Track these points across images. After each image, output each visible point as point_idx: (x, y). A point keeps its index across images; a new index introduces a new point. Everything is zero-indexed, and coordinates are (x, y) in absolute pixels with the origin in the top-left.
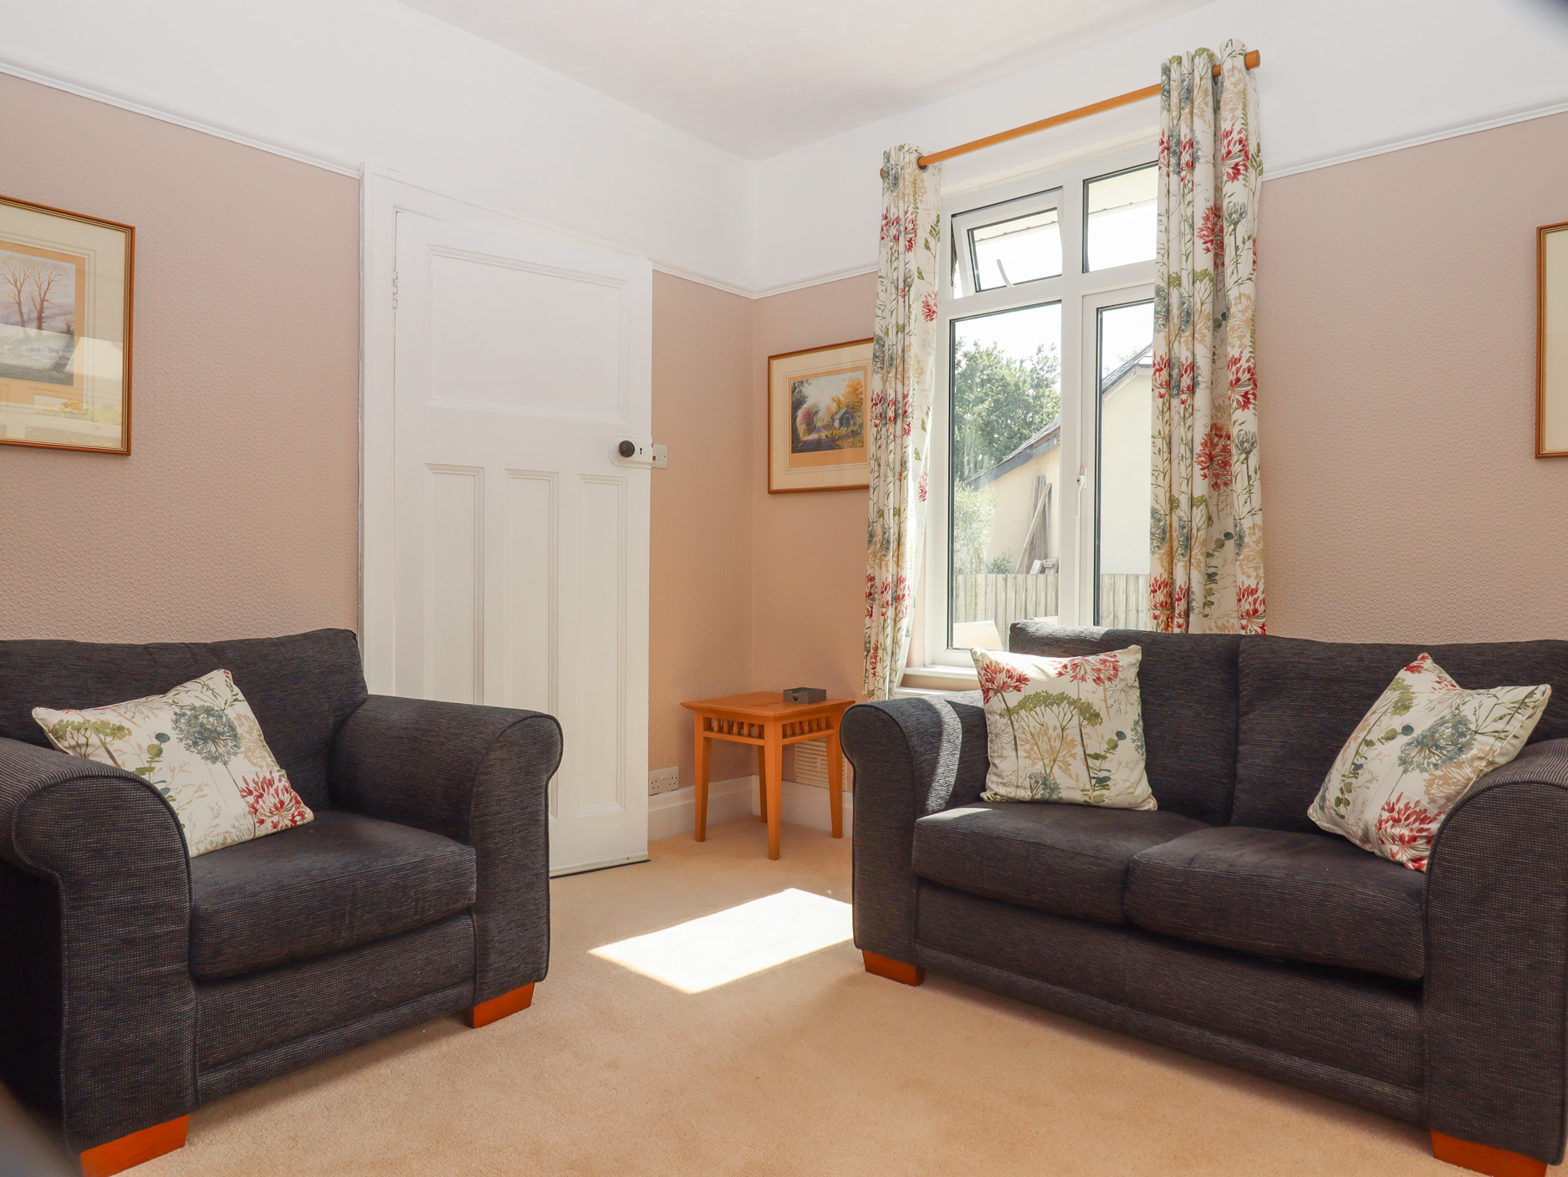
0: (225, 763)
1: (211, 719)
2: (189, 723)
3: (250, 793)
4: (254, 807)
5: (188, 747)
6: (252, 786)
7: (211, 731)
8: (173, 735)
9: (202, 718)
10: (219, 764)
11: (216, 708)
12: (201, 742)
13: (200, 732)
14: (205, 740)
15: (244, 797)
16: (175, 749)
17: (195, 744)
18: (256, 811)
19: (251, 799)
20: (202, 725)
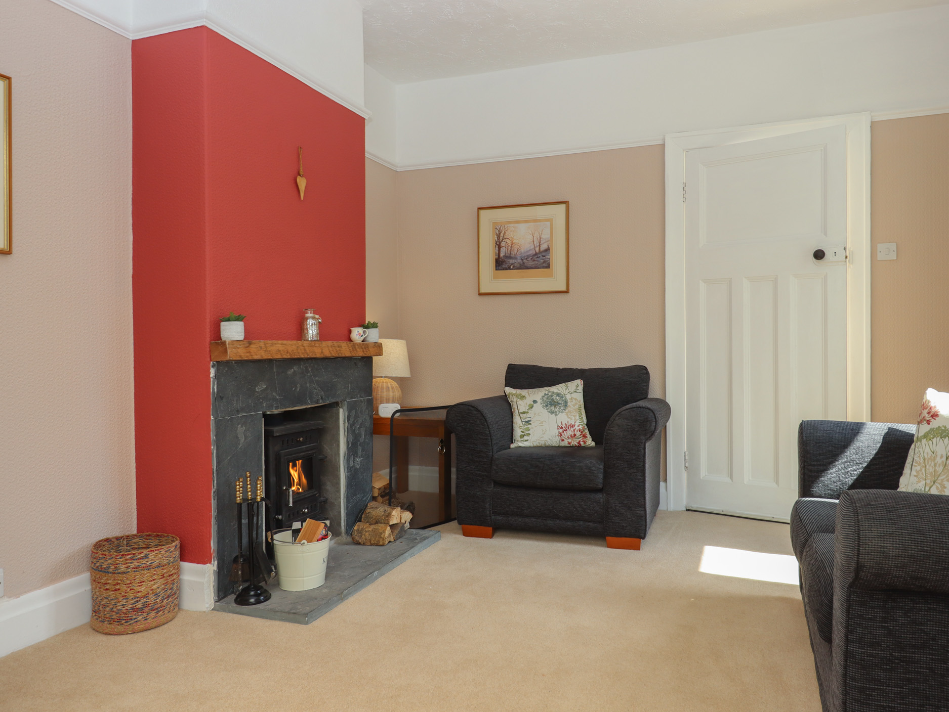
0: (556, 415)
1: (558, 398)
2: (547, 398)
3: (562, 428)
4: (561, 434)
5: (543, 407)
6: (564, 425)
7: (555, 402)
8: (539, 401)
9: (554, 397)
10: (554, 415)
11: (562, 394)
12: (549, 406)
13: (550, 402)
14: (551, 405)
15: (558, 429)
16: (538, 407)
17: (547, 406)
18: (561, 435)
19: (561, 431)
20: (553, 399)
